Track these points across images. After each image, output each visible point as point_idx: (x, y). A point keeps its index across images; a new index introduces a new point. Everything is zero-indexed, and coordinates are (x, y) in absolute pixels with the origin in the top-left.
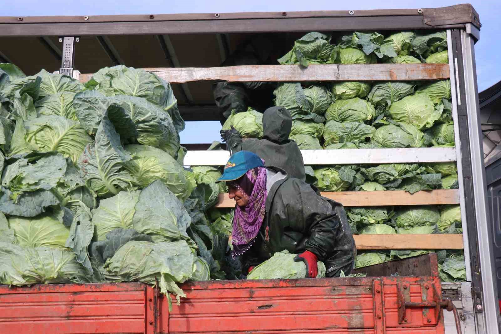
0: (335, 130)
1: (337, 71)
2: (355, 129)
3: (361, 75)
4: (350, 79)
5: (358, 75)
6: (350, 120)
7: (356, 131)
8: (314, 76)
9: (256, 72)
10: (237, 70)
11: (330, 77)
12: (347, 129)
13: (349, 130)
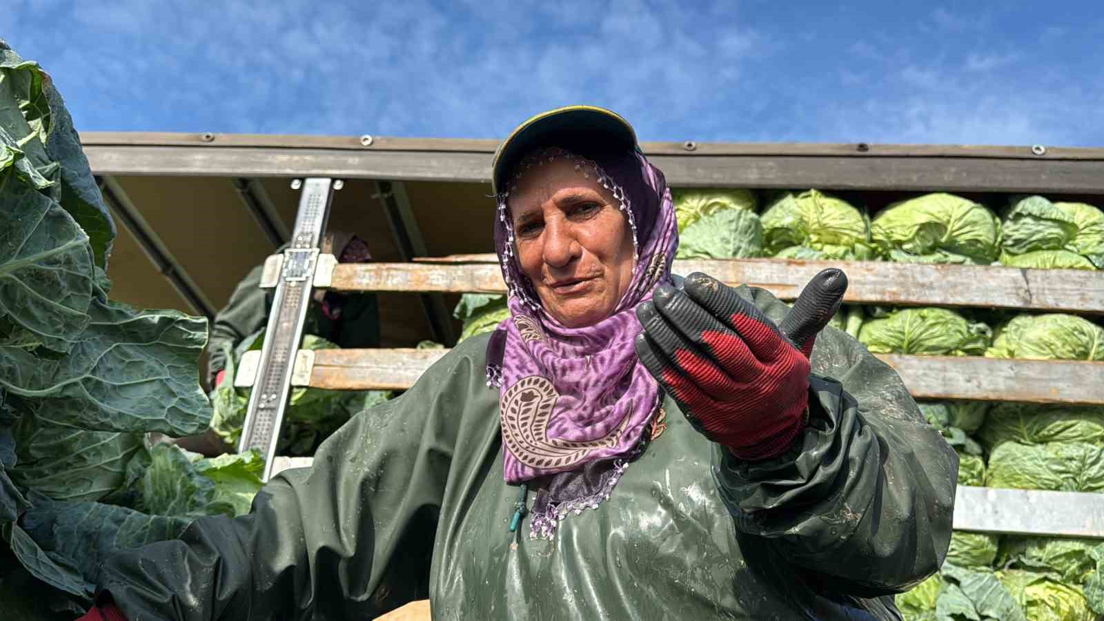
0: (1030, 466)
1: (1024, 284)
2: (1094, 463)
3: (1092, 299)
4: (1063, 306)
5: (1083, 298)
6: (1067, 438)
7: (1097, 467)
8: (961, 294)
9: (798, 276)
10: (746, 269)
11: (1006, 298)
12: (1067, 463)
13: (1074, 465)
